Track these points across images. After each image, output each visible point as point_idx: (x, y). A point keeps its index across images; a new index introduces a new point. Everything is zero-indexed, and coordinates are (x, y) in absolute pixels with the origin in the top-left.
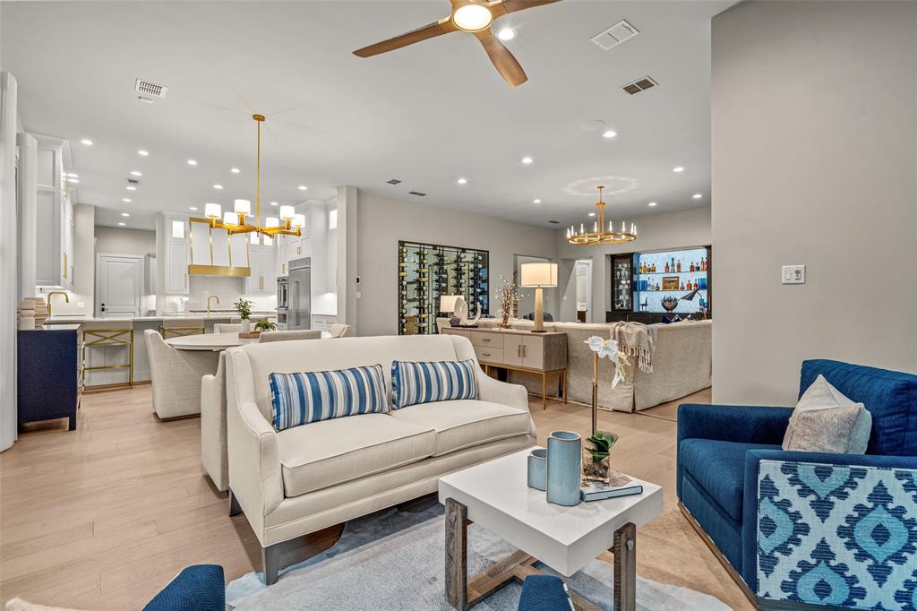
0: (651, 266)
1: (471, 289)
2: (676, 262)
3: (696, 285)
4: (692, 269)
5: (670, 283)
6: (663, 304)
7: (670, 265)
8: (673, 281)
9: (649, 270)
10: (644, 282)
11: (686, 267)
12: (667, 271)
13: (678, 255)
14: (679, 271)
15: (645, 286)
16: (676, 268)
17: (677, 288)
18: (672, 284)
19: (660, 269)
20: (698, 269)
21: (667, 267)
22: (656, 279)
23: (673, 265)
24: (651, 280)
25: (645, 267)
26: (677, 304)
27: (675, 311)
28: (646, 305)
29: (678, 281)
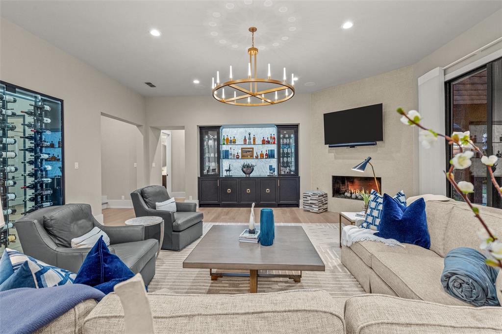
0: (232, 139)
1: (28, 154)
2: (252, 136)
3: (266, 155)
4: (264, 142)
5: (247, 153)
6: (242, 170)
7: (247, 138)
8: (249, 151)
9: (231, 142)
10: (227, 152)
11: (259, 141)
12: (245, 143)
13: (253, 131)
14: (254, 144)
15: (227, 155)
16: (252, 140)
17: (252, 156)
18: (248, 153)
19: (240, 141)
20: (268, 142)
21: (245, 140)
22: (236, 150)
23: (250, 139)
24: (232, 150)
25: (228, 139)
26: (253, 169)
27: (251, 175)
28: (229, 170)
29: (253, 151)
